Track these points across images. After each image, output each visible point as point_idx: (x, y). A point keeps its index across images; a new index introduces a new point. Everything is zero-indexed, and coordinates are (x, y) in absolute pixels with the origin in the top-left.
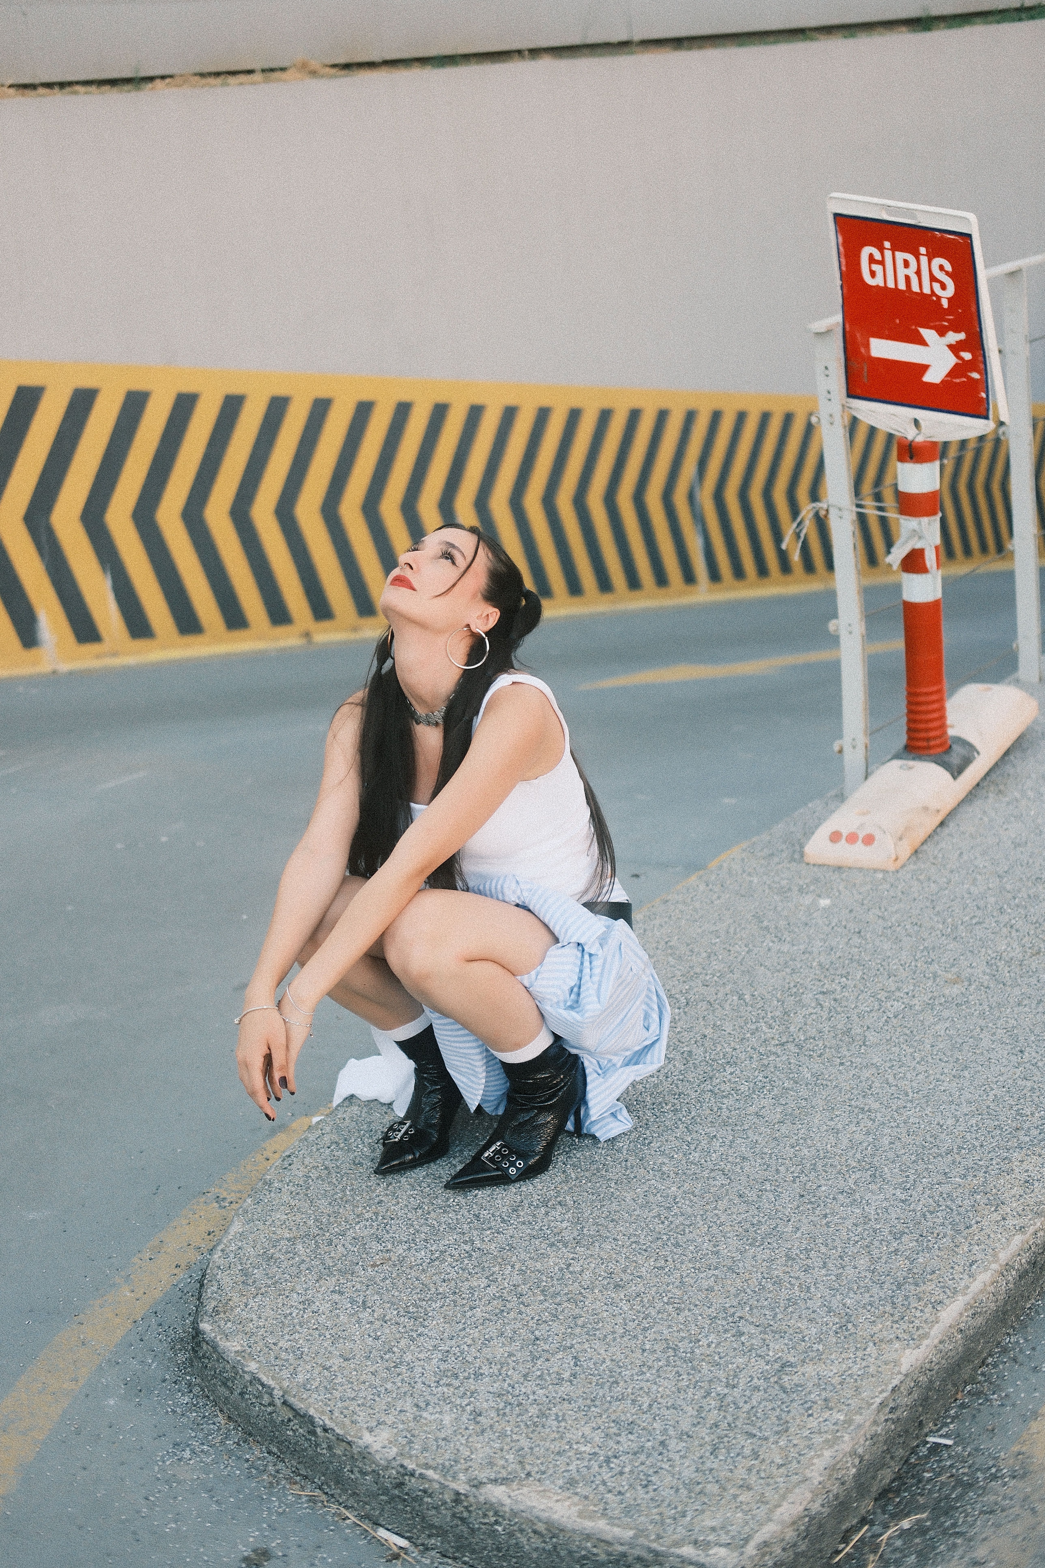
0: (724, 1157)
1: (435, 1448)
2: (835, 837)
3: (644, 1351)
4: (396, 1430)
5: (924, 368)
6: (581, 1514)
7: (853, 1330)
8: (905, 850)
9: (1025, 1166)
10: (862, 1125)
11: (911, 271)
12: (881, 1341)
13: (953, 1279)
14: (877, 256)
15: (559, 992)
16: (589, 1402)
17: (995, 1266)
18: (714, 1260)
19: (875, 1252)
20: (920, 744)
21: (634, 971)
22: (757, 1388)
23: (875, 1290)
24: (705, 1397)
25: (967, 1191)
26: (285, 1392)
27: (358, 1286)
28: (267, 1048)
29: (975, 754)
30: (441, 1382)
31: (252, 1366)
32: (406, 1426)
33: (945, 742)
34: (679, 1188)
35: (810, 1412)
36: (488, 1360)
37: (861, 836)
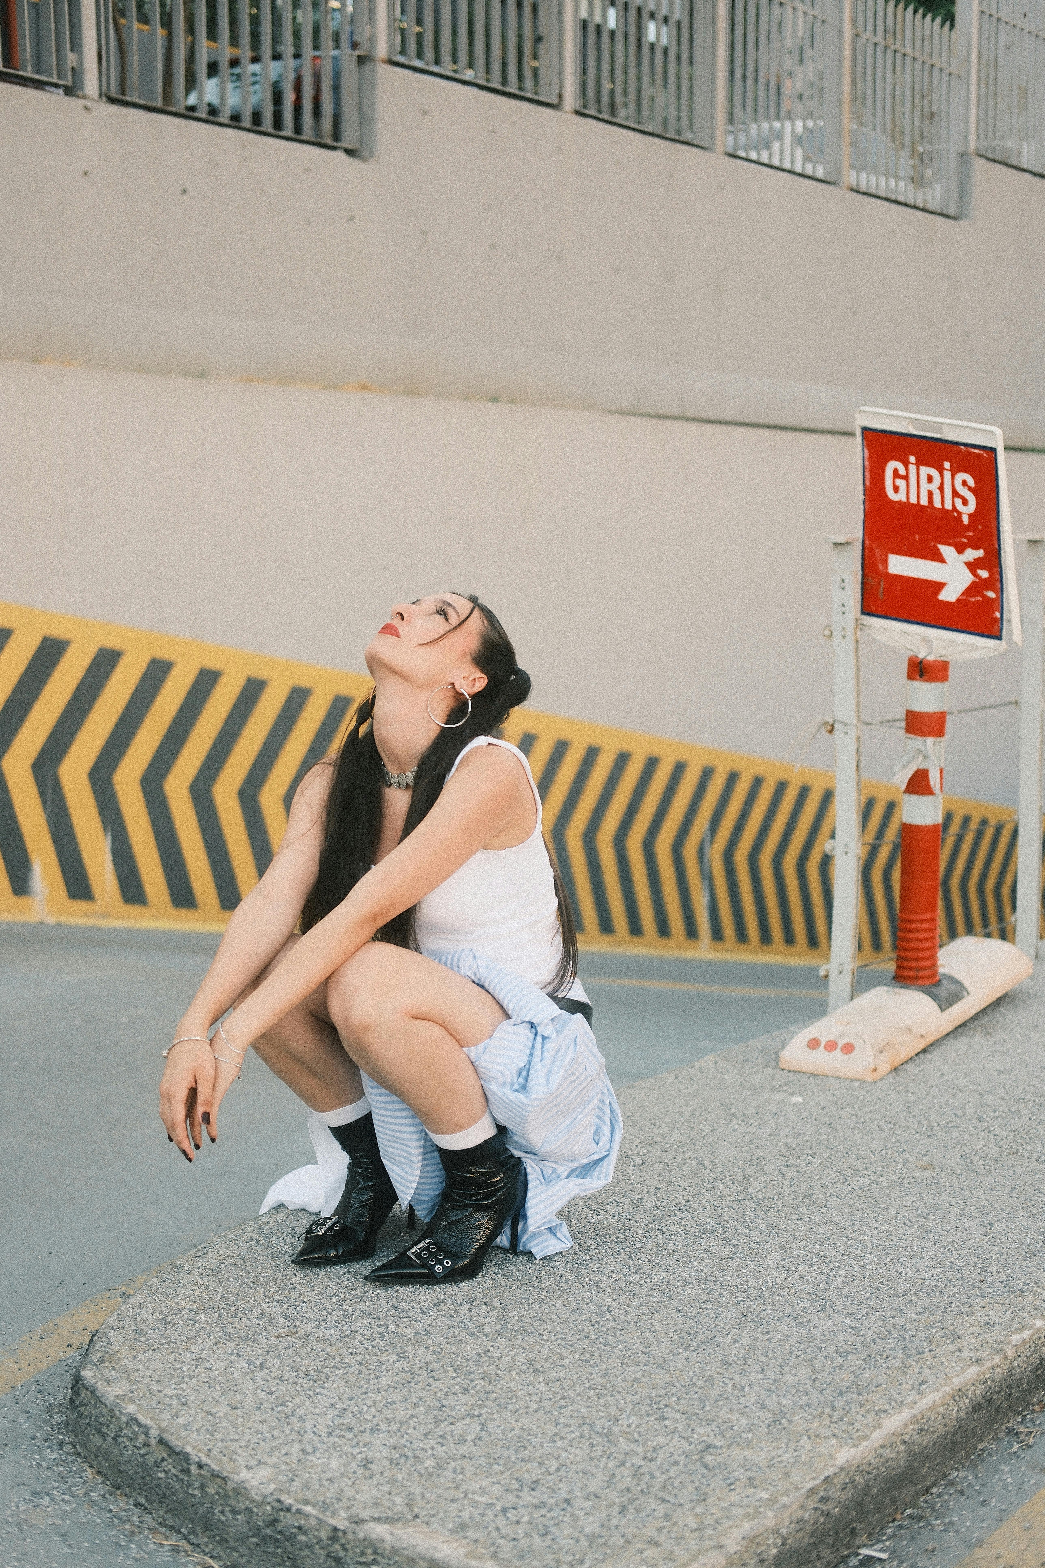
0: (666, 1280)
1: (317, 1486)
2: (813, 1044)
3: (557, 1424)
4: (278, 1470)
5: (940, 586)
6: (467, 1555)
7: (786, 1424)
8: (885, 1066)
9: (986, 1311)
10: (815, 1267)
11: (934, 487)
12: (816, 1436)
13: (900, 1393)
14: (902, 471)
15: (507, 1072)
16: (492, 1460)
17: (947, 1389)
18: (643, 1358)
19: (818, 1366)
20: (910, 973)
21: (589, 1070)
22: (677, 1464)
23: (815, 1394)
24: (619, 1466)
25: (922, 1325)
26: (162, 1430)
27: (259, 1352)
28: (193, 1080)
29: (965, 993)
30: (333, 1434)
31: (131, 1408)
32: (289, 1467)
33: (935, 974)
34: (614, 1300)
35: (732, 1487)
36: (387, 1419)
37: (840, 1044)
